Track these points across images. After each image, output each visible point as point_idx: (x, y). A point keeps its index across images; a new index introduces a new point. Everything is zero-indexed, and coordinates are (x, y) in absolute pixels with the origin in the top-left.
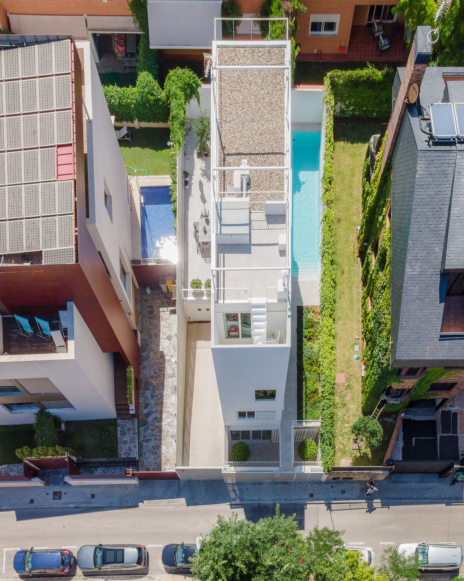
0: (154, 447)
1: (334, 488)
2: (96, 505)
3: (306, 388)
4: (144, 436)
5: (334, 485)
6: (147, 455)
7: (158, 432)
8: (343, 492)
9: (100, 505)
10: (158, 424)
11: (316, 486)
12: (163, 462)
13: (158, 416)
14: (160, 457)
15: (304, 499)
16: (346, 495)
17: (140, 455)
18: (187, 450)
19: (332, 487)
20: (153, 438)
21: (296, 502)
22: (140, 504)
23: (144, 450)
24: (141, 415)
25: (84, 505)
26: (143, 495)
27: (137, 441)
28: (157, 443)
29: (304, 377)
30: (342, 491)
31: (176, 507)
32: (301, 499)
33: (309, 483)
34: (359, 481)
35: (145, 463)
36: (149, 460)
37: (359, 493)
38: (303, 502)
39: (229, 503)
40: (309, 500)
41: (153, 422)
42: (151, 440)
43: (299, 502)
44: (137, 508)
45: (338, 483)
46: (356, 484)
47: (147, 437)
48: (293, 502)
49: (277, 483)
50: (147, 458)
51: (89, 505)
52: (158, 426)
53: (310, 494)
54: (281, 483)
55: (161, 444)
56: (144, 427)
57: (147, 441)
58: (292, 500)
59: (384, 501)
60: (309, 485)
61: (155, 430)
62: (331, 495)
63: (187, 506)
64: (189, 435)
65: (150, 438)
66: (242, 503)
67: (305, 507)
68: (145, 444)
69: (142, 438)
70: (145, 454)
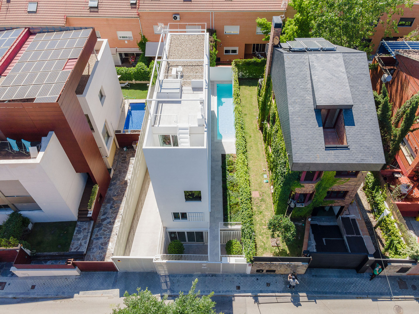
0: (102, 244)
1: (259, 281)
2: (33, 296)
3: (230, 201)
4: (97, 235)
5: (259, 278)
6: (95, 250)
7: (108, 232)
8: (268, 285)
9: (36, 296)
10: (110, 226)
11: (242, 278)
12: (107, 256)
13: (112, 220)
14: (105, 252)
15: (231, 292)
16: (271, 288)
17: (88, 249)
18: (129, 247)
19: (257, 279)
20: (103, 237)
21: (224, 294)
22: (76, 295)
23: (93, 246)
24: (99, 220)
25: (22, 296)
26: (81, 286)
27: (89, 238)
28: (106, 240)
29: (228, 193)
30: (267, 283)
31: (109, 298)
32: (229, 291)
33: (235, 276)
34: (282, 274)
35: (91, 256)
36: (95, 254)
37: (284, 286)
38: (230, 294)
39: (159, 295)
40: (236, 292)
41: (107, 225)
42: (101, 238)
43: (227, 294)
44: (71, 299)
45: (262, 276)
46: (279, 277)
47: (99, 235)
48: (221, 294)
49: (206, 276)
50: (94, 253)
51: (26, 296)
52: (110, 228)
53: (237, 286)
54: (209, 275)
55: (109, 241)
56: (98, 228)
57: (98, 239)
58: (220, 292)
59: (309, 295)
60: (236, 278)
61: (107, 231)
62: (257, 287)
63: (120, 297)
64: (134, 235)
65: (101, 236)
66: (172, 294)
67: (233, 299)
68: (95, 241)
69: (94, 236)
70: (93, 249)
